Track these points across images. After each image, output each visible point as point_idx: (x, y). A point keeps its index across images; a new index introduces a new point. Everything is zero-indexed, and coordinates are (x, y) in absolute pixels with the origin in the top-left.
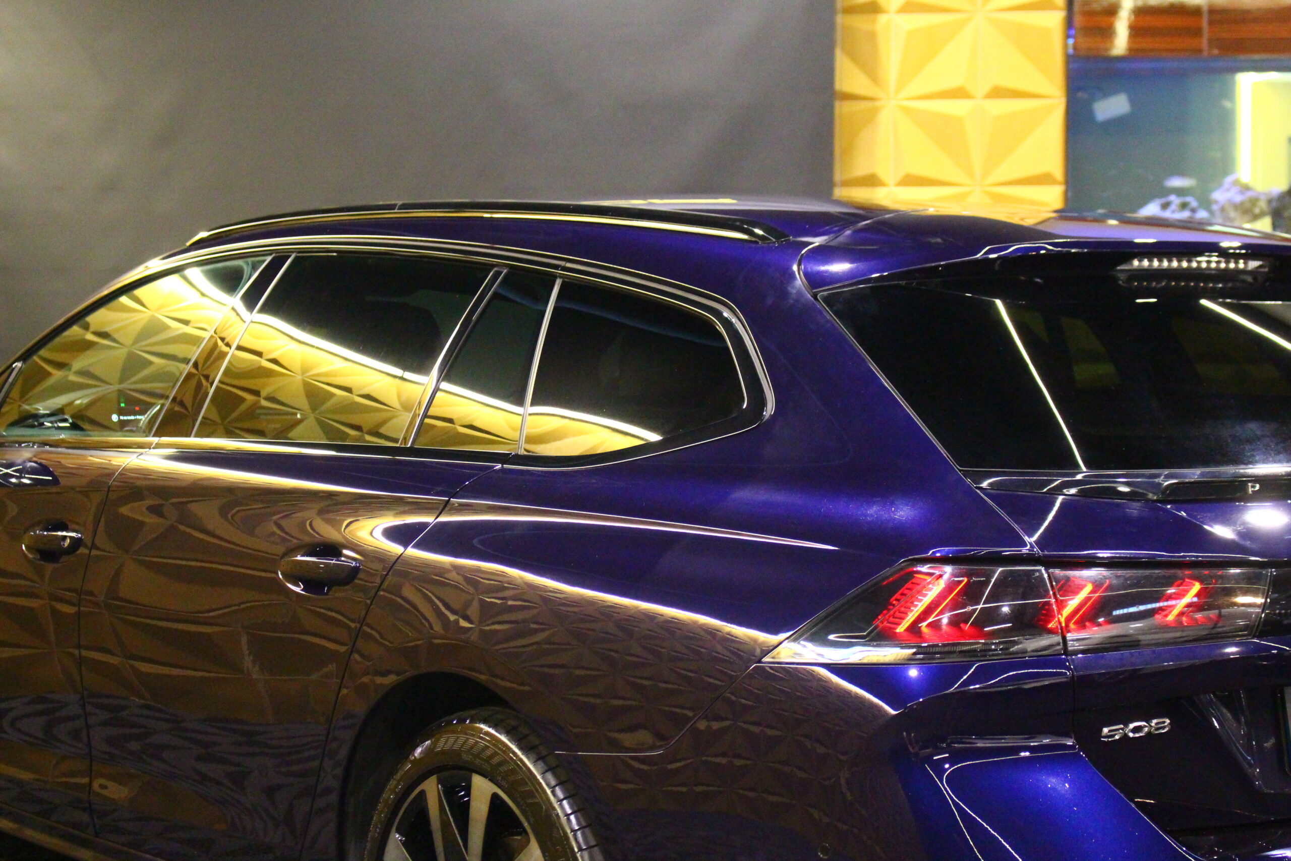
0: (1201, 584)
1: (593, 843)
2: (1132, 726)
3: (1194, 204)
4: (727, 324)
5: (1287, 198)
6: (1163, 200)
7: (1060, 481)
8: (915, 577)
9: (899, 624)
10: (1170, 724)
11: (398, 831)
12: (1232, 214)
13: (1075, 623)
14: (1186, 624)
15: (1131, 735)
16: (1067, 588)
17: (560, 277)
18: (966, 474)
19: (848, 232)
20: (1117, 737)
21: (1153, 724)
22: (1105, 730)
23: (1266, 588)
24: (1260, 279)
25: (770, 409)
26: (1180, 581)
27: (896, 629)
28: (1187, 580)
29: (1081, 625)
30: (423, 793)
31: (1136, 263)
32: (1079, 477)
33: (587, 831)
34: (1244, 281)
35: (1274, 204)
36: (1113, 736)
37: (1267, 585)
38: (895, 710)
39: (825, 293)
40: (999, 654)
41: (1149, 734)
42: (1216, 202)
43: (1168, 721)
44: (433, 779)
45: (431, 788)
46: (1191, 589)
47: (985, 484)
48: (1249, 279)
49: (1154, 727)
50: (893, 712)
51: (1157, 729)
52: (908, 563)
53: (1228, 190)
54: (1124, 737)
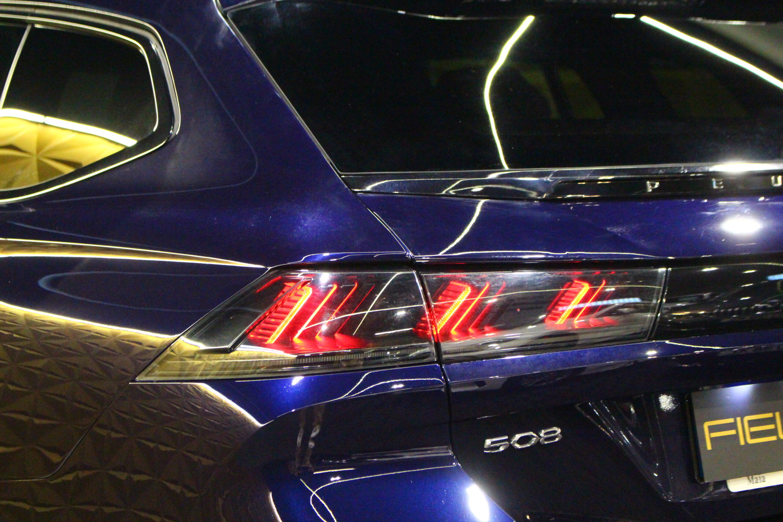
0: (590, 286)
2: (518, 437)
7: (460, 181)
8: (286, 285)
9: (269, 336)
10: (561, 433)
13: (458, 329)
14: (577, 327)
15: (518, 446)
20: (501, 449)
21: (542, 434)
22: (488, 442)
23: (662, 288)
26: (569, 283)
27: (266, 340)
28: (576, 281)
29: (463, 331)
36: (498, 448)
37: (663, 285)
40: (396, 361)
41: (538, 443)
43: (559, 431)
46: (580, 290)
47: (368, 188)
49: (543, 437)
51: (546, 439)
52: (276, 271)
54: (511, 448)
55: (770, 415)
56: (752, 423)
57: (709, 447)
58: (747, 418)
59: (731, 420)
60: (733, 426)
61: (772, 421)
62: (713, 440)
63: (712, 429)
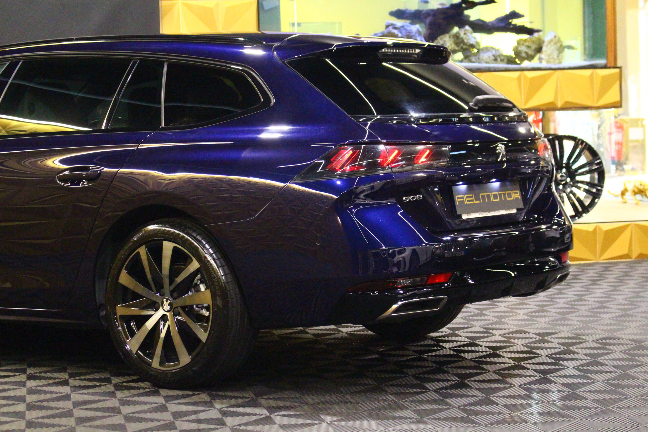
1: (220, 257)
2: (411, 197)
11: (125, 269)
15: (411, 200)
17: (167, 61)
19: (285, 41)
22: (404, 198)
24: (420, 56)
25: (273, 101)
30: (138, 253)
31: (384, 50)
33: (217, 253)
34: (415, 57)
36: (407, 200)
38: (337, 196)
39: (288, 61)
41: (416, 200)
43: (422, 196)
44: (144, 247)
45: (143, 251)
47: (361, 120)
48: (416, 56)
50: (336, 197)
51: (418, 198)
54: (410, 200)
55: (471, 195)
56: (468, 197)
57: (458, 204)
58: (466, 196)
59: (462, 196)
60: (462, 198)
61: (471, 197)
62: (458, 201)
63: (458, 198)
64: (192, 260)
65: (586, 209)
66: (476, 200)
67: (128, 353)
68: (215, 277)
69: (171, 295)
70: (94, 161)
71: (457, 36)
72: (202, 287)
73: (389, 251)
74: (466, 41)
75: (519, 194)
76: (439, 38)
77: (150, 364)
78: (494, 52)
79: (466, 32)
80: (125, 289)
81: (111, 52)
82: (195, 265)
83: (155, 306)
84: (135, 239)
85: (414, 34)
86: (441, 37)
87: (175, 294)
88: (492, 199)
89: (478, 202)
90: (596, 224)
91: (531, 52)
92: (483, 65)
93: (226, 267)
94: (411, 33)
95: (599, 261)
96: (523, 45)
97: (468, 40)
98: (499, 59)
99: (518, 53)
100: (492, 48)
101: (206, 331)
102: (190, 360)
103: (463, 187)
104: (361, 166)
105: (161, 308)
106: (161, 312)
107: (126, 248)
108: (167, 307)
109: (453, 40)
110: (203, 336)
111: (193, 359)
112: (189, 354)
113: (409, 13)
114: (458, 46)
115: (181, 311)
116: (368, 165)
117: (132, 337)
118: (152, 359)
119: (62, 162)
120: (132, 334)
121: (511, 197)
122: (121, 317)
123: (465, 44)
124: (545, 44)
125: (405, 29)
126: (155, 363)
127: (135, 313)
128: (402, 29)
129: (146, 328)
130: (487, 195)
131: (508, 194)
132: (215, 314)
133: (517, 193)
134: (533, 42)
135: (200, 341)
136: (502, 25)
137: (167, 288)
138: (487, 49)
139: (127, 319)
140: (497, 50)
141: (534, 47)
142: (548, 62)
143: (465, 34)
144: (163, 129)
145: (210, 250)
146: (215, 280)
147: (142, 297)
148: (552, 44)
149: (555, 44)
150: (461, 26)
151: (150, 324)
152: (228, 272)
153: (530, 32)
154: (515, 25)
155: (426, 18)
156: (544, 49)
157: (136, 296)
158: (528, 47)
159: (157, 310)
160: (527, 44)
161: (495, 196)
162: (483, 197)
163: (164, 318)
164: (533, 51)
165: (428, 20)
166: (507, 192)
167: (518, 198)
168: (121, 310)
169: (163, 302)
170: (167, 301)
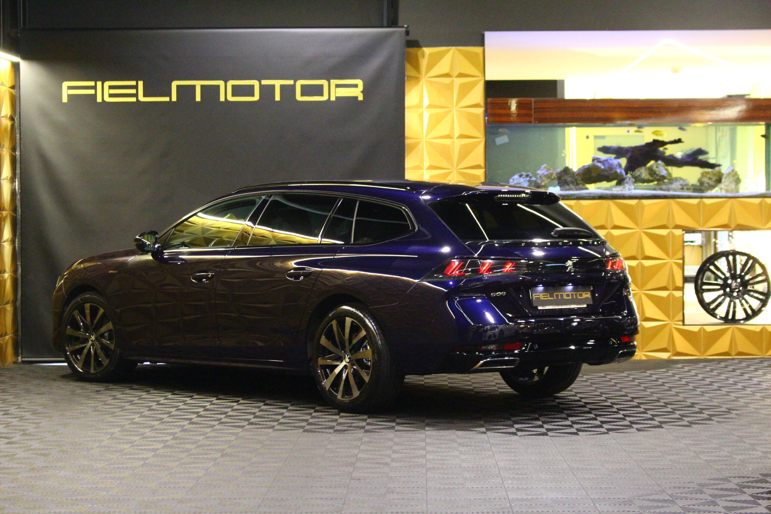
2: (498, 293)
3: (531, 175)
4: (404, 210)
5: (563, 173)
6: (520, 174)
7: (483, 242)
11: (324, 335)
12: (544, 179)
13: (485, 273)
16: (483, 265)
17: (359, 200)
18: (462, 241)
19: (432, 189)
20: (494, 296)
22: (492, 294)
25: (417, 229)
30: (332, 325)
31: (499, 196)
32: (487, 241)
35: (558, 175)
41: (501, 295)
42: (538, 174)
43: (506, 292)
44: (335, 321)
45: (334, 323)
50: (446, 291)
51: (503, 294)
53: (543, 170)
54: (496, 296)
56: (543, 295)
60: (539, 295)
61: (547, 295)
62: (535, 298)
63: (535, 295)
64: (362, 330)
65: (755, 313)
66: (550, 297)
67: (323, 388)
68: (374, 341)
69: (350, 352)
70: (319, 264)
71: (651, 170)
72: (368, 348)
73: (484, 328)
74: (657, 173)
75: (589, 294)
76: (636, 170)
77: (336, 397)
78: (681, 182)
79: (658, 165)
80: (324, 348)
81: (330, 192)
82: (363, 333)
83: (341, 359)
84: (330, 315)
85: (614, 166)
86: (639, 169)
87: (353, 352)
88: (565, 297)
89: (552, 298)
90: (763, 326)
91: (711, 183)
92: (672, 193)
93: (381, 335)
94: (613, 165)
95: (765, 357)
96: (706, 176)
97: (659, 172)
98: (685, 188)
99: (701, 183)
100: (681, 178)
101: (368, 375)
102: (359, 394)
103: (541, 288)
104: (467, 271)
105: (344, 360)
106: (344, 363)
107: (325, 321)
108: (348, 360)
109: (648, 171)
110: (367, 379)
111: (360, 393)
112: (359, 390)
113: (613, 150)
114: (652, 177)
115: (356, 364)
116: (472, 271)
117: (326, 379)
118: (337, 393)
119: (296, 264)
120: (327, 376)
121: (582, 296)
122: (321, 366)
123: (657, 175)
124: (724, 176)
125: (608, 163)
126: (339, 396)
127: (330, 364)
128: (606, 162)
129: (335, 373)
130: (561, 295)
131: (579, 294)
132: (373, 364)
133: (588, 294)
134: (714, 175)
135: (365, 381)
136: (690, 160)
137: (348, 348)
138: (677, 179)
139: (324, 367)
140: (684, 180)
141: (714, 178)
142: (727, 191)
143: (657, 167)
144: (352, 244)
145: (373, 323)
146: (374, 342)
147: (333, 353)
148: (730, 176)
149: (733, 176)
150: (656, 160)
151: (337, 371)
152: (382, 338)
153: (712, 166)
154: (700, 160)
155: (626, 153)
156: (723, 180)
157: (330, 352)
158: (710, 179)
159: (342, 362)
160: (708, 176)
161: (568, 295)
162: (557, 296)
163: (345, 366)
164: (714, 182)
165: (629, 155)
166: (578, 293)
167: (588, 298)
168: (321, 361)
169: (345, 357)
170: (347, 356)
